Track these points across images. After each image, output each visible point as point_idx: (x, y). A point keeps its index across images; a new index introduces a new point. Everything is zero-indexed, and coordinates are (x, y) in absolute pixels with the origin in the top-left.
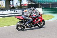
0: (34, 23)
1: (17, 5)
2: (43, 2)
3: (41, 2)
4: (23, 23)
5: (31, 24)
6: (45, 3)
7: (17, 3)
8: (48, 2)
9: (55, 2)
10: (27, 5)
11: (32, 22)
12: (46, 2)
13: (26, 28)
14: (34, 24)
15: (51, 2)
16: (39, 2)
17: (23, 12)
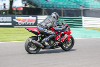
0: (58, 41)
1: (5, 7)
2: (51, 6)
3: (47, 6)
4: (39, 40)
5: (52, 42)
6: (53, 7)
7: (4, 4)
8: (58, 6)
9: (72, 7)
10: (22, 9)
11: (53, 39)
12: (55, 6)
13: (43, 49)
14: (57, 43)
15: (65, 7)
16: (44, 6)
17: (14, 20)
